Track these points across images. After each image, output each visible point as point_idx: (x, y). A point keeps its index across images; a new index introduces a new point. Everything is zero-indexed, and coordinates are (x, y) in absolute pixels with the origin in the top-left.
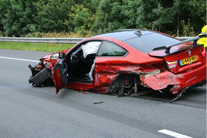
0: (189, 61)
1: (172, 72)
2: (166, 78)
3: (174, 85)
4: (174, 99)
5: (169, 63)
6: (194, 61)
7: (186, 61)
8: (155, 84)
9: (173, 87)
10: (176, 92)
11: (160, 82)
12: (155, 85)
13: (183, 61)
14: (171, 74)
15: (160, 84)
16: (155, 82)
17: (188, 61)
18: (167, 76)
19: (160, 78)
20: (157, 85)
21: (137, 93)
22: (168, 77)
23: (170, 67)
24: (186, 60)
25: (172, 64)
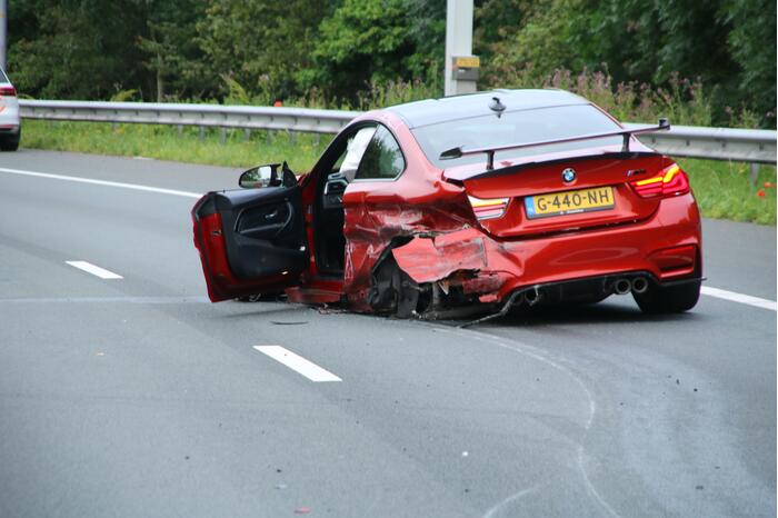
0: (572, 204)
1: (485, 231)
2: (463, 248)
3: (479, 271)
4: (484, 319)
5: (474, 202)
6: (594, 205)
7: (559, 204)
8: (425, 264)
9: (476, 277)
10: (495, 297)
11: (442, 261)
12: (423, 267)
13: (542, 203)
14: (479, 239)
15: (439, 265)
16: (429, 259)
17: (568, 203)
18: (465, 244)
19: (444, 247)
20: (428, 267)
21: (438, 310)
22: (469, 248)
23: (480, 216)
24: (557, 199)
25: (488, 207)
